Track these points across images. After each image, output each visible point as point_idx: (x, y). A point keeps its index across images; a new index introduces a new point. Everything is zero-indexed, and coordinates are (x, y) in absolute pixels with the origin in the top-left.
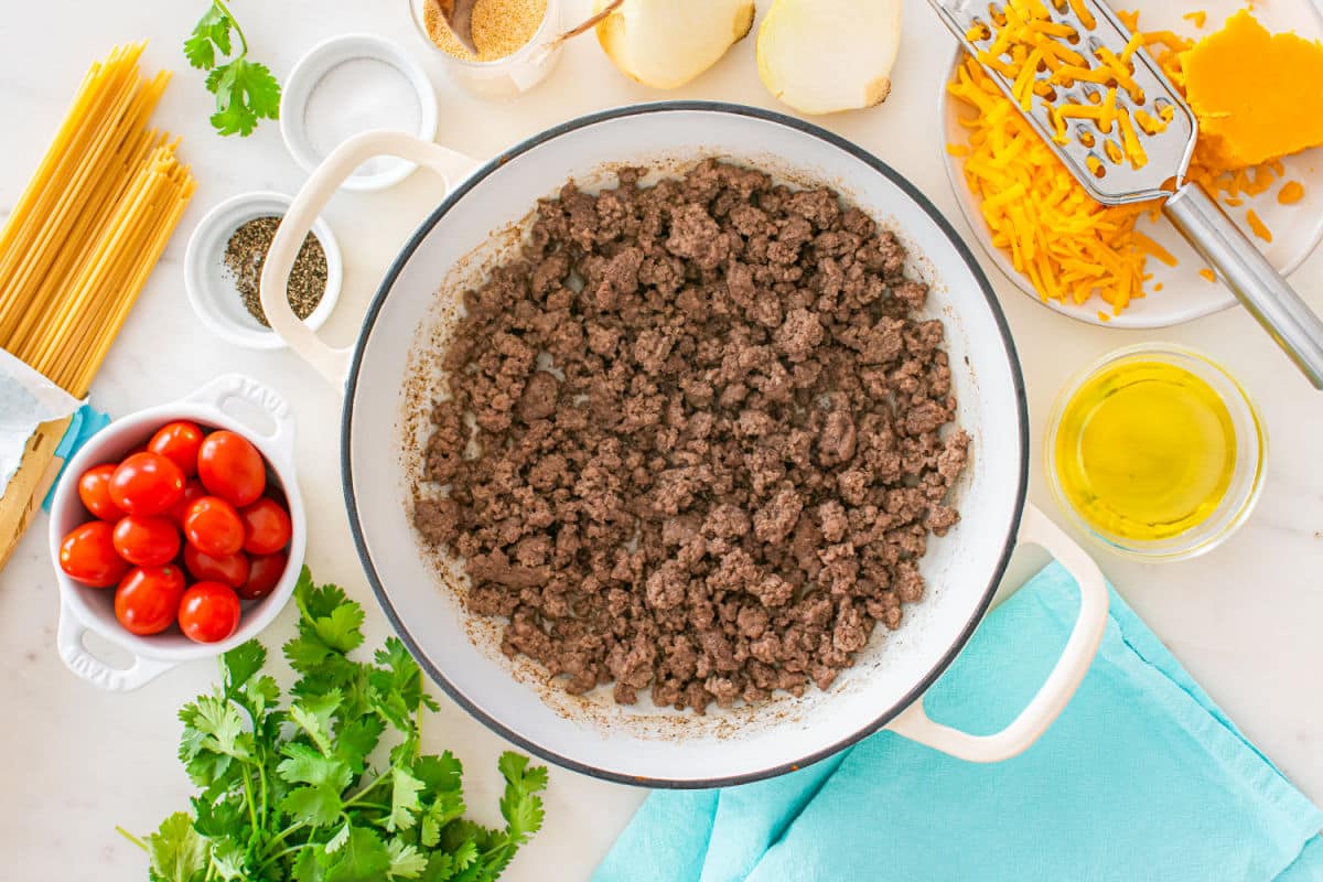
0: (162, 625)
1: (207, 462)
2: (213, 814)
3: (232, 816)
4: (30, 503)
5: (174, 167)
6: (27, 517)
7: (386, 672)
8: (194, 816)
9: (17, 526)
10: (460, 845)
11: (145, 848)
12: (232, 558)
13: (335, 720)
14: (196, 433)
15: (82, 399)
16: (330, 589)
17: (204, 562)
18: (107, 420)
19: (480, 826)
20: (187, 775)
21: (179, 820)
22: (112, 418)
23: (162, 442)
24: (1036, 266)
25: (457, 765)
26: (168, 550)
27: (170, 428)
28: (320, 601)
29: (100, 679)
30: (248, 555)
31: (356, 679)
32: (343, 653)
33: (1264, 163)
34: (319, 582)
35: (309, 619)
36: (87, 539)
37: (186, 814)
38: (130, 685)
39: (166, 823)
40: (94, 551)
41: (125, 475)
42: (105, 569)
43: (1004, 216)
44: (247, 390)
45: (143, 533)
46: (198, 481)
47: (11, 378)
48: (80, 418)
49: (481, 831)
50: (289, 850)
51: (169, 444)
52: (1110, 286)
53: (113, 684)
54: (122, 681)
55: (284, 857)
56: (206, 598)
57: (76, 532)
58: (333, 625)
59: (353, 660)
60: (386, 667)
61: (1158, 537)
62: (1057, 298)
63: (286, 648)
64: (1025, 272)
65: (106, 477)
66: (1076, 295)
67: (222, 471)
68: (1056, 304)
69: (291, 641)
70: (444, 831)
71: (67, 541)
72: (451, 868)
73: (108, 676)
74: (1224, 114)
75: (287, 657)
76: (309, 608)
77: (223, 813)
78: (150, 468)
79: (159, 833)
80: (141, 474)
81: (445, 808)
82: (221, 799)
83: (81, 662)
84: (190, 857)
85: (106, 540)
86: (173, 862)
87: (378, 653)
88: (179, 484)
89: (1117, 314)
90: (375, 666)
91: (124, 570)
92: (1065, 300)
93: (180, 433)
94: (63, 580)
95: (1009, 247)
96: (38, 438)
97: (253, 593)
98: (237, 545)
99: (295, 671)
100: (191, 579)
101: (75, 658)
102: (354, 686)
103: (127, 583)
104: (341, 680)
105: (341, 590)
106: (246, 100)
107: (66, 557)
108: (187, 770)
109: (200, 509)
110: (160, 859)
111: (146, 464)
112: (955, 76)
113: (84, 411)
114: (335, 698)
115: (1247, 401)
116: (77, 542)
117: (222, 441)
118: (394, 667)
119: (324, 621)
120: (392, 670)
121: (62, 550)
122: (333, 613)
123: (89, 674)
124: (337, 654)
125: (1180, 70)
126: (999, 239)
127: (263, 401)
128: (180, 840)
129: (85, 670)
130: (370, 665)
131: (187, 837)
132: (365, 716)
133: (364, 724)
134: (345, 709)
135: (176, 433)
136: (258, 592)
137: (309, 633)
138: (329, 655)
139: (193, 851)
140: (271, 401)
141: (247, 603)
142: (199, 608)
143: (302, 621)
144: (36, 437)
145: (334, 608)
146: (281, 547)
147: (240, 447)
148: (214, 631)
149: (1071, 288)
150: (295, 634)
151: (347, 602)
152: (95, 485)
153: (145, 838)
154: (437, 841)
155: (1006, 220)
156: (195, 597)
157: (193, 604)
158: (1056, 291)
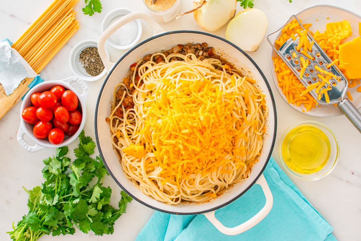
0: (43, 137)
1: (64, 98)
2: (46, 189)
3: (51, 190)
4: (19, 97)
5: (75, 20)
6: (17, 101)
7: (98, 162)
8: (42, 188)
9: (14, 102)
10: (107, 211)
11: (28, 193)
12: (65, 124)
13: (83, 171)
14: (63, 90)
15: (38, 74)
16: (89, 138)
17: (58, 123)
18: (43, 81)
19: (113, 207)
20: (43, 177)
21: (38, 188)
22: (44, 80)
23: (54, 90)
24: (289, 94)
25: (111, 190)
26: (49, 118)
27: (58, 86)
28: (85, 140)
29: (26, 147)
30: (69, 124)
31: (90, 162)
32: (88, 155)
33: (355, 79)
34: (86, 135)
35: (82, 144)
36: (30, 110)
37: (40, 187)
38: (32, 151)
39: (35, 188)
40: (31, 114)
41: (43, 96)
42: (33, 119)
43: (283, 78)
44: (78, 81)
45: (44, 112)
46: (61, 101)
47: (22, 64)
48: (36, 79)
49: (113, 209)
50: (63, 202)
51: (55, 91)
52: (307, 103)
53: (28, 149)
54: (31, 149)
55: (62, 204)
56: (56, 132)
57: (28, 108)
58: (87, 147)
59: (90, 157)
60: (98, 161)
61: (305, 173)
62: (292, 103)
63: (75, 150)
64: (285, 94)
65: (38, 96)
66: (298, 104)
67: (68, 100)
68: (292, 105)
69: (76, 148)
70: (103, 207)
71: (25, 110)
72: (103, 216)
73: (28, 147)
74: (348, 64)
75: (74, 152)
76: (82, 141)
77: (49, 189)
78: (49, 96)
79: (32, 190)
80: (47, 97)
81: (105, 201)
82: (50, 185)
83: (22, 142)
84: (39, 198)
85: (34, 112)
86: (35, 198)
87: (97, 157)
88: (55, 101)
89: (307, 111)
90: (96, 160)
91: (37, 121)
92: (294, 104)
93: (59, 88)
94: (22, 119)
95: (283, 87)
96: (25, 81)
97: (69, 134)
98: (67, 120)
99: (76, 156)
100: (54, 127)
101: (21, 141)
102: (89, 164)
103: (37, 124)
104: (86, 161)
105: (91, 139)
106: (92, 6)
107: (24, 114)
108: (43, 176)
109: (59, 109)
110: (31, 197)
111: (48, 94)
112: (278, 38)
113: (38, 77)
114: (83, 165)
115: (336, 142)
116: (27, 111)
117: (69, 93)
118: (100, 161)
119: (85, 145)
120: (99, 162)
121: (23, 112)
122: (88, 144)
123: (23, 145)
124: (87, 155)
125: (338, 50)
126: (281, 84)
127: (82, 85)
128: (37, 193)
129: (22, 144)
130: (95, 159)
131: (39, 193)
132: (90, 172)
133: (89, 174)
134: (85, 169)
135: (58, 88)
136: (70, 134)
137: (81, 148)
138: (85, 155)
139: (40, 197)
140: (83, 86)
141: (66, 137)
142: (54, 135)
143: (80, 144)
144: (24, 81)
145: (88, 142)
146: (78, 124)
147: (73, 95)
148: (56, 141)
149: (296, 102)
150: (78, 147)
151: (92, 142)
152: (35, 97)
153: (29, 191)
154: (101, 209)
155: (283, 80)
156: (53, 132)
157: (53, 133)
158: (293, 101)
